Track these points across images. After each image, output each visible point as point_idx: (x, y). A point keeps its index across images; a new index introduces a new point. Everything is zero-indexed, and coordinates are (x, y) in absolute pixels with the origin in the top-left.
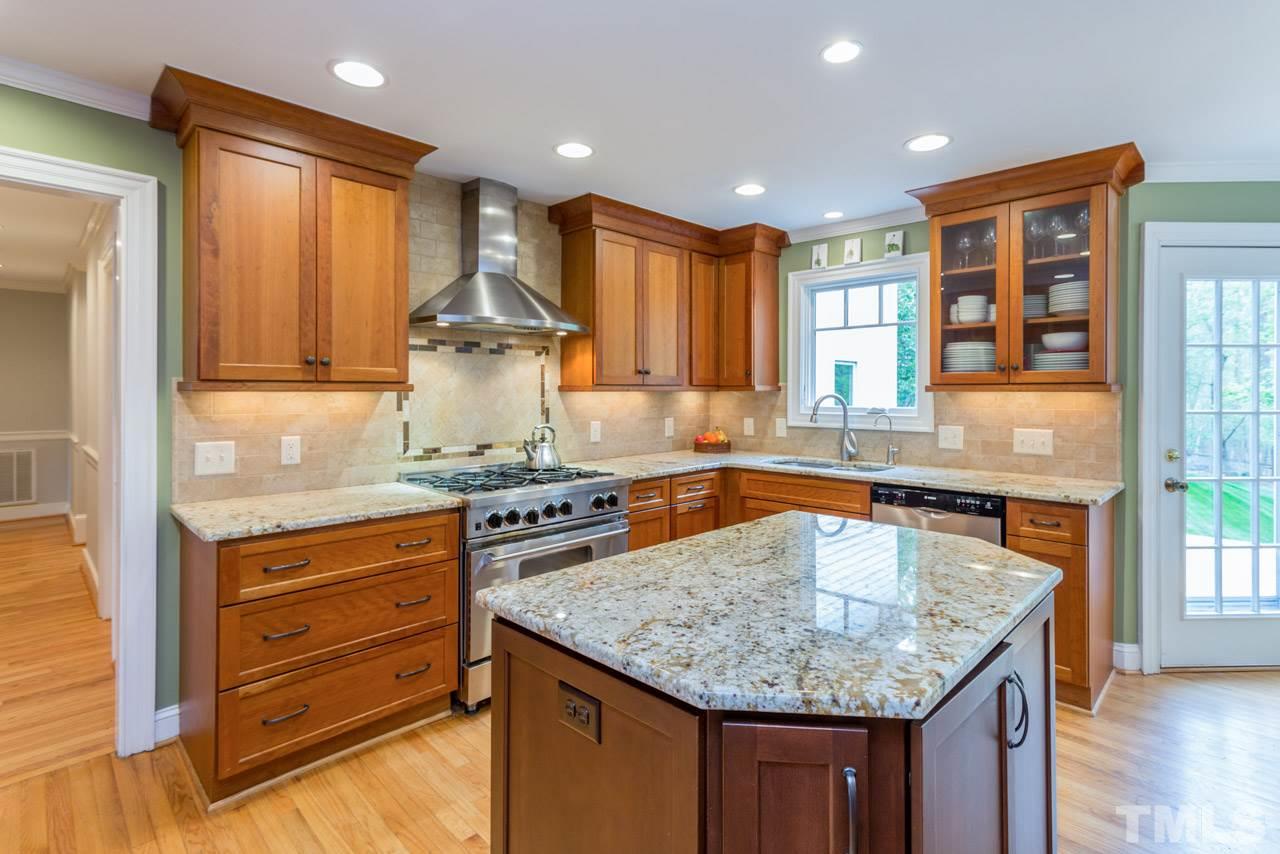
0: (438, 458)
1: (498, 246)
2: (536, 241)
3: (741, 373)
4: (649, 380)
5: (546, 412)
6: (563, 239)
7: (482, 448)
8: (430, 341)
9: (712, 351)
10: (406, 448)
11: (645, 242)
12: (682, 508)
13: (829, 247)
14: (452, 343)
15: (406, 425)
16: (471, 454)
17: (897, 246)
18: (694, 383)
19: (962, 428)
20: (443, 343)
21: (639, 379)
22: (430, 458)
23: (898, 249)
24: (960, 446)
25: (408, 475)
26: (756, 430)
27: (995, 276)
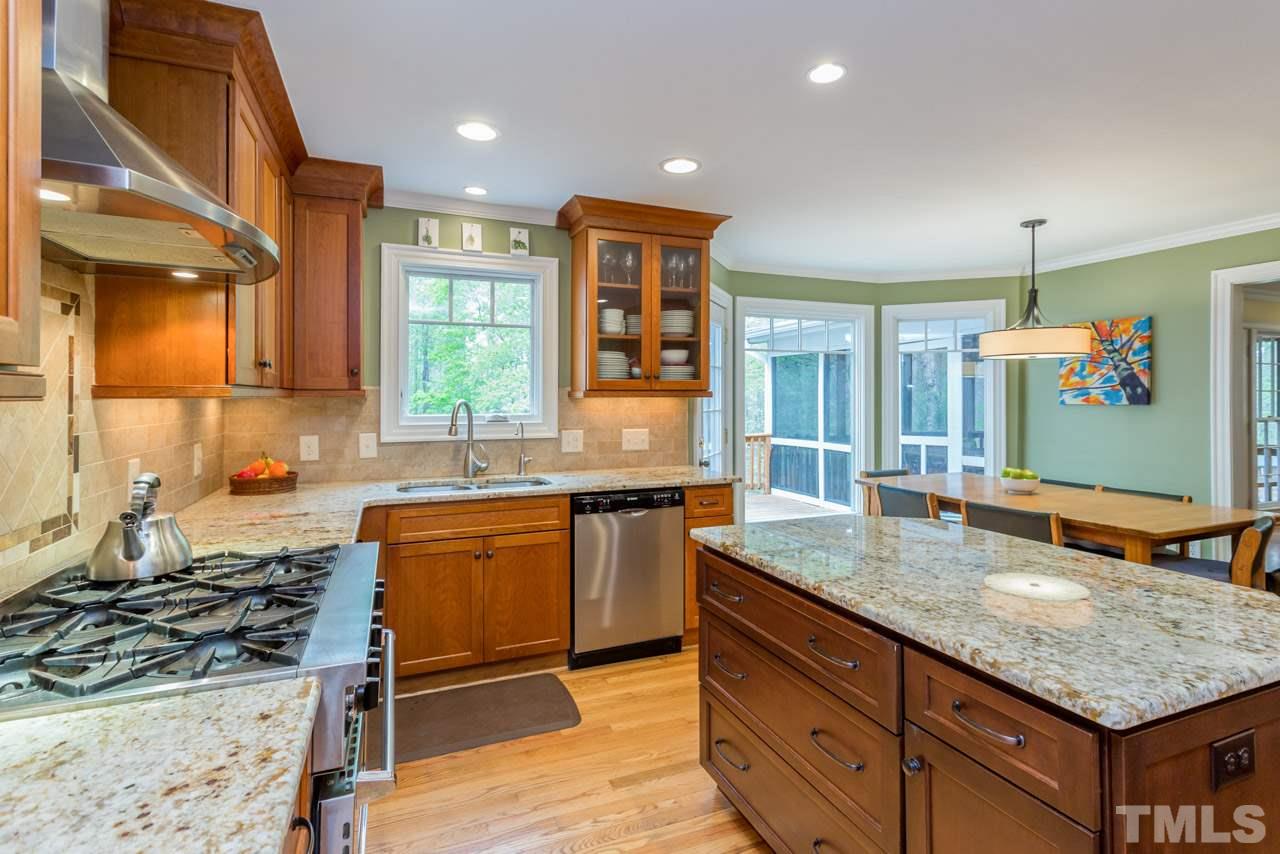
5: (74, 447)
13: (440, 224)
17: (523, 244)
19: (581, 431)
23: (525, 248)
24: (580, 448)
26: (323, 453)
27: (640, 295)
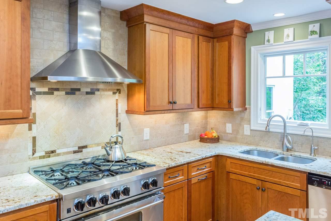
0: (55, 156)
1: (90, 32)
2: (113, 31)
3: (225, 101)
4: (175, 107)
5: (119, 126)
6: (128, 29)
7: (81, 149)
8: (49, 89)
9: (210, 89)
10: (34, 152)
11: (174, 30)
12: (194, 181)
13: (274, 32)
14: (63, 90)
15: (34, 138)
16: (75, 152)
18: (200, 107)
20: (57, 90)
21: (170, 106)
22: (49, 157)
23: (316, 33)
25: (34, 168)
26: (233, 131)
